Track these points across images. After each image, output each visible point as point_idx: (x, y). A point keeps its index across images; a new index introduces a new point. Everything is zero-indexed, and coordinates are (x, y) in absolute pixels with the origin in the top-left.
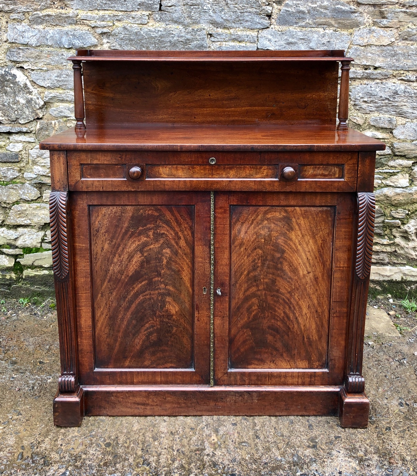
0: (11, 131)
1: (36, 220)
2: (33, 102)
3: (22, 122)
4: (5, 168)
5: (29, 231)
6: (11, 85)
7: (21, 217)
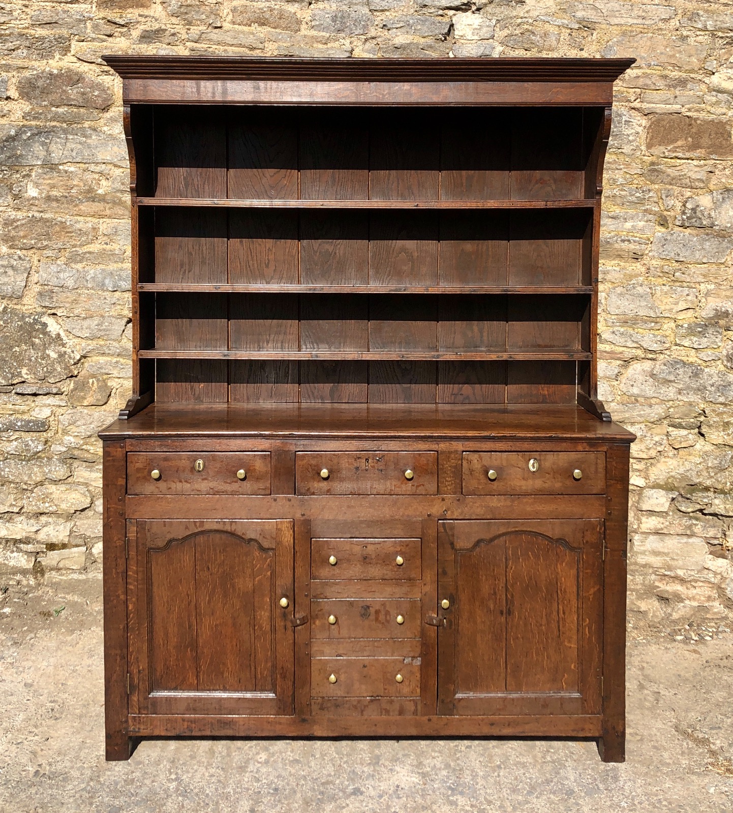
0: (37, 392)
1: (64, 506)
2: (67, 356)
3: (52, 380)
4: (28, 439)
5: (54, 521)
6: (41, 336)
7: (45, 503)
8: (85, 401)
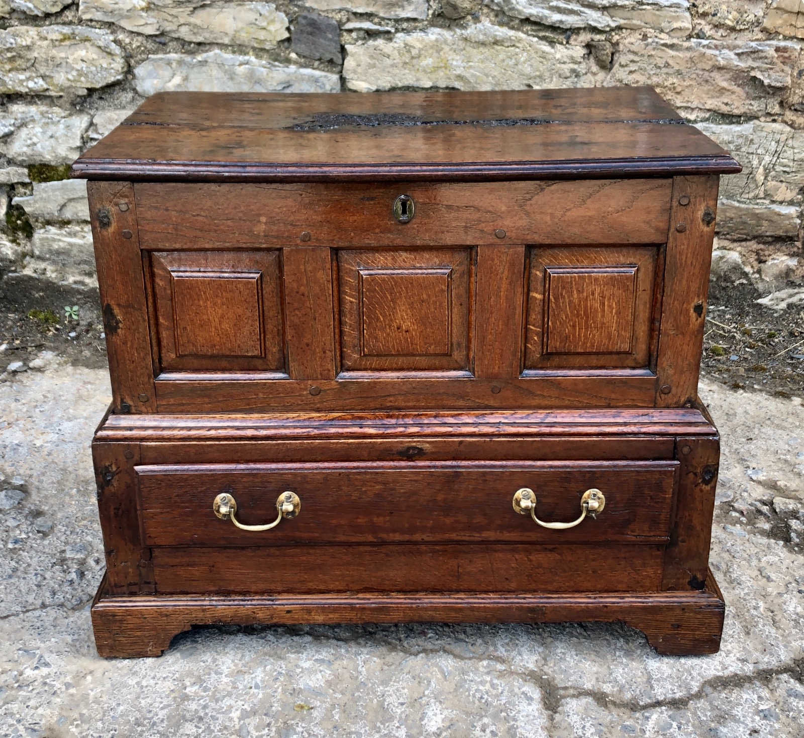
5: (42, 114)
7: (17, 70)
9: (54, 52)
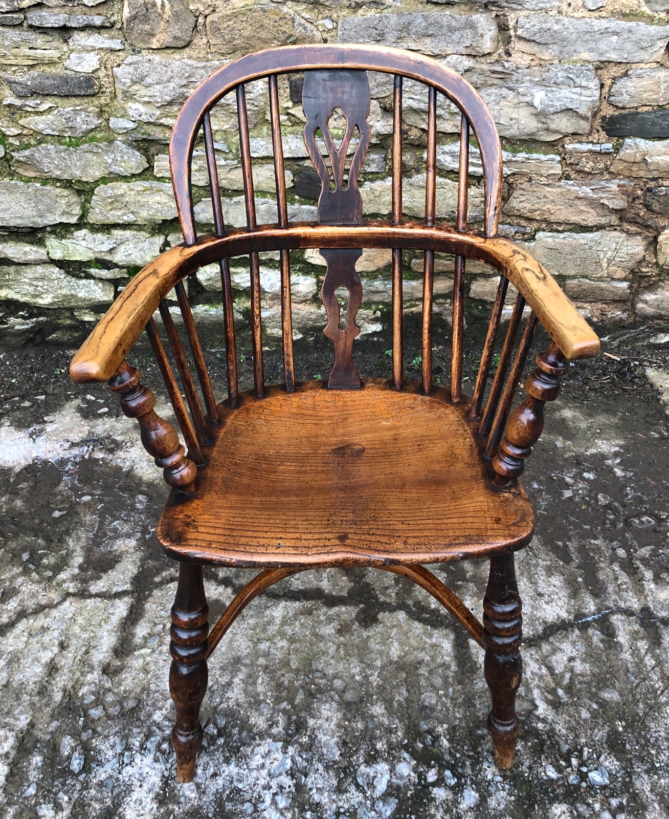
0: (69, 24)
1: (144, 214)
4: (68, 109)
5: (133, 236)
7: (115, 209)
8: (154, 40)
9: (139, 198)
